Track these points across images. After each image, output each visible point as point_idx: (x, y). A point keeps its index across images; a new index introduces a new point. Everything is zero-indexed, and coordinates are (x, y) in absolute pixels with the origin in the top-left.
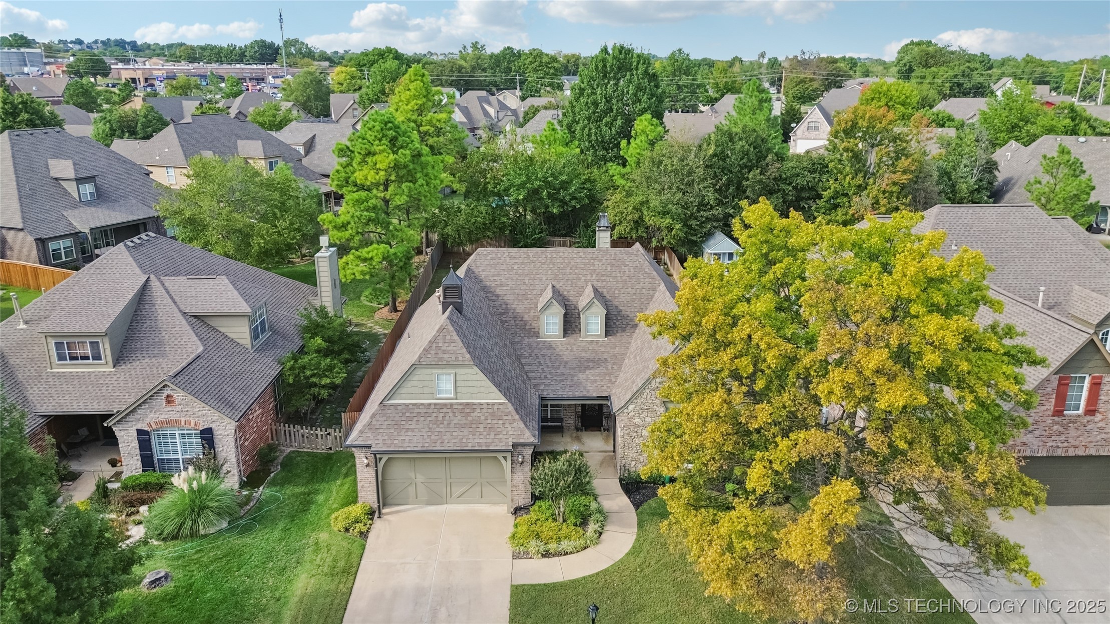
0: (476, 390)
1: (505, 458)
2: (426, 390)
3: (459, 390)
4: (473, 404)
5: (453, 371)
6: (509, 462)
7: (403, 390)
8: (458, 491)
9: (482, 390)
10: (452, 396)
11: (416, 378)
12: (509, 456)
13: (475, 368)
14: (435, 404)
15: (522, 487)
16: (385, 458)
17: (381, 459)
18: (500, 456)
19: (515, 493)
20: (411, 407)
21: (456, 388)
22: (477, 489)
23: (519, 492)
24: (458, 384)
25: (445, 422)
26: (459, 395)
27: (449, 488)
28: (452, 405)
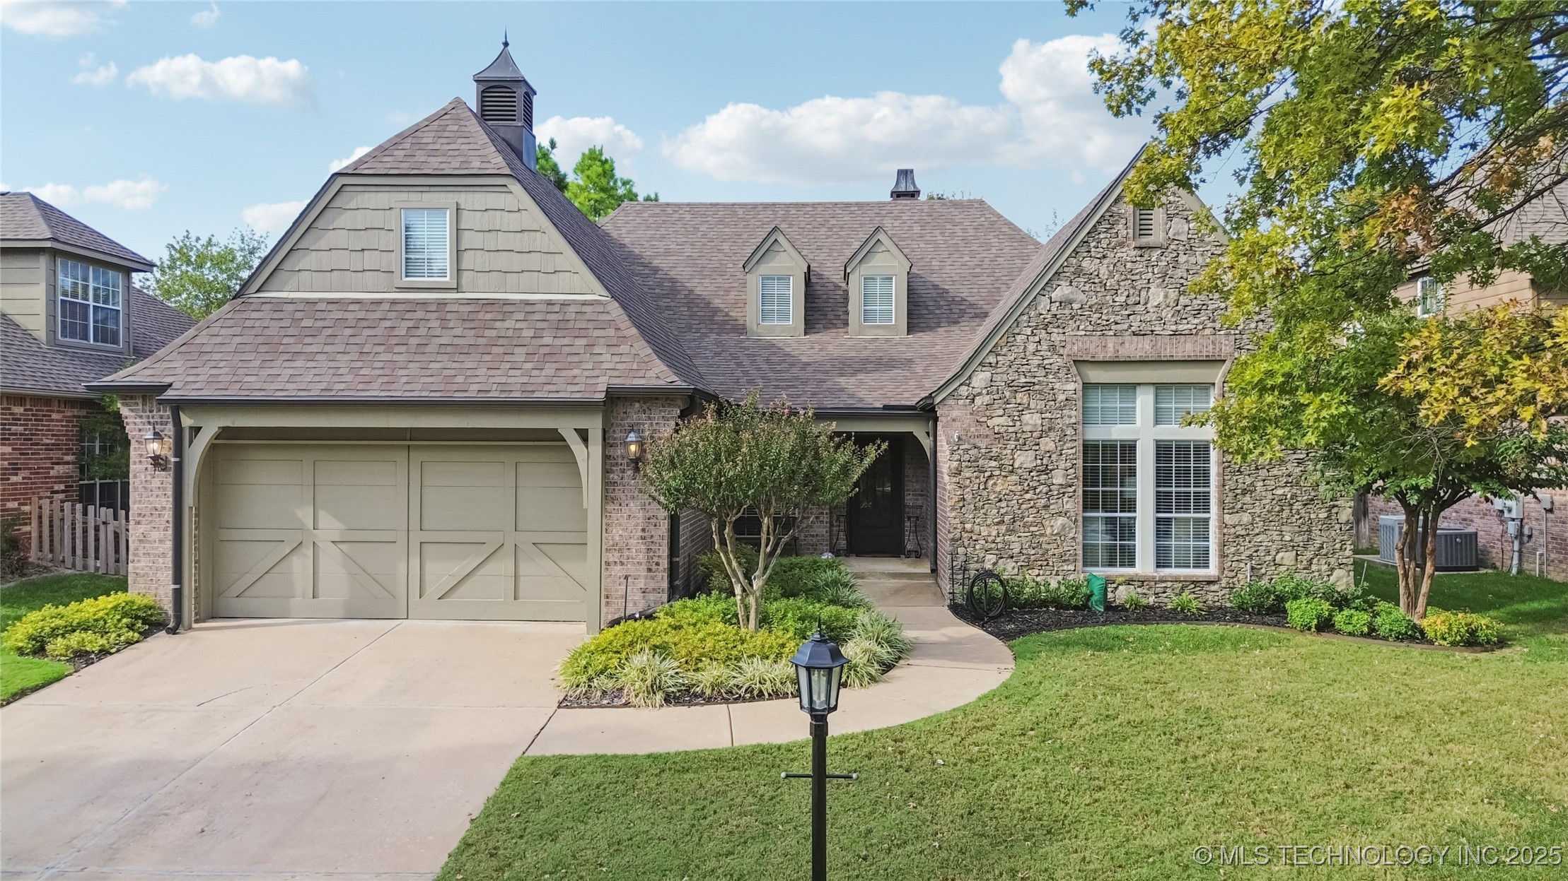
0: (517, 262)
1: (584, 435)
2: (370, 260)
3: (468, 260)
4: (507, 303)
5: (448, 199)
6: (596, 448)
7: (306, 261)
8: (442, 571)
9: (535, 261)
10: (448, 280)
11: (345, 220)
12: (594, 425)
13: (516, 187)
14: (394, 302)
15: (637, 550)
16: (211, 427)
17: (196, 430)
18: (566, 426)
19: (618, 570)
20: (322, 306)
21: (459, 253)
22: (503, 566)
23: (630, 569)
24: (468, 240)
25: (414, 341)
26: (466, 276)
27: (415, 563)
28: (442, 304)
